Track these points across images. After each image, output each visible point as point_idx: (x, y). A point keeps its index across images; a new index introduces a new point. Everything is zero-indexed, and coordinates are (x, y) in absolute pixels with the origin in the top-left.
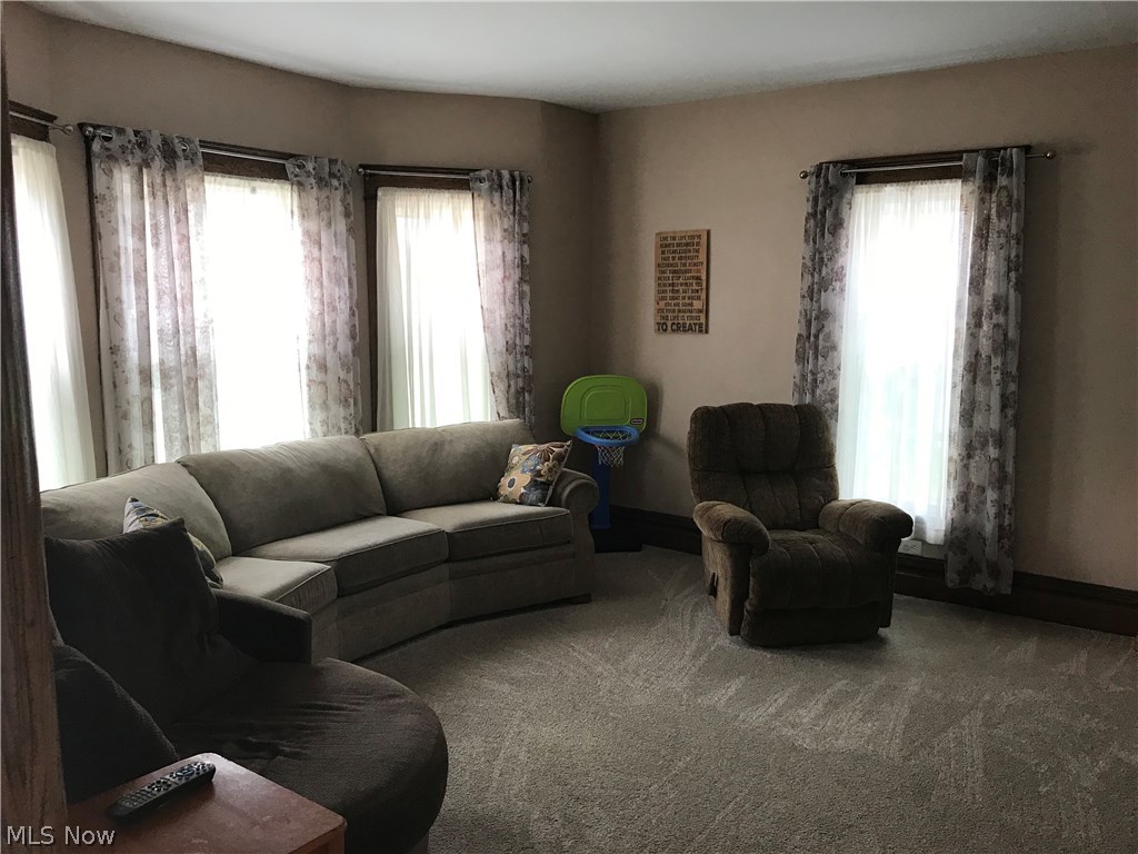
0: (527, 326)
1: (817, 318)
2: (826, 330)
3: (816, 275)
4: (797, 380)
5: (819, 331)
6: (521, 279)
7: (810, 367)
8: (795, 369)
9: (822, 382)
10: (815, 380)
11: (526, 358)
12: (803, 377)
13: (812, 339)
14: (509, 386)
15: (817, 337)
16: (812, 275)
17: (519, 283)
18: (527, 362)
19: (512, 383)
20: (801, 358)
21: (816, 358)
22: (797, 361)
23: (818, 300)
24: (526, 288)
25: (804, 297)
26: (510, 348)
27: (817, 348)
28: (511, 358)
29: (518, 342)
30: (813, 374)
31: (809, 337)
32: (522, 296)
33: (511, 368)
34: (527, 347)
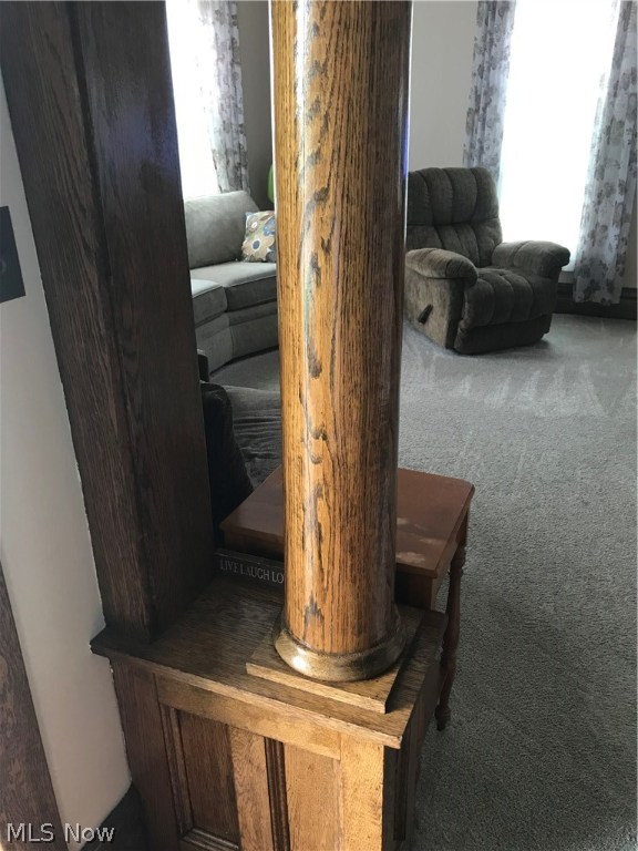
0: (240, 105)
1: (486, 93)
2: (493, 104)
3: (487, 55)
4: (467, 148)
5: (487, 104)
6: (233, 60)
7: (478, 136)
8: (465, 139)
9: (488, 148)
10: (482, 148)
11: (241, 136)
12: (472, 146)
13: (481, 112)
14: (228, 162)
15: (484, 110)
16: (483, 54)
17: (232, 65)
18: (242, 139)
19: (230, 159)
20: (471, 129)
21: (483, 129)
22: (468, 132)
23: (487, 79)
24: (238, 69)
25: (475, 75)
26: (226, 127)
27: (484, 120)
28: (228, 137)
29: (233, 121)
30: (481, 142)
31: (477, 111)
32: (234, 76)
33: (229, 146)
34: (241, 126)
